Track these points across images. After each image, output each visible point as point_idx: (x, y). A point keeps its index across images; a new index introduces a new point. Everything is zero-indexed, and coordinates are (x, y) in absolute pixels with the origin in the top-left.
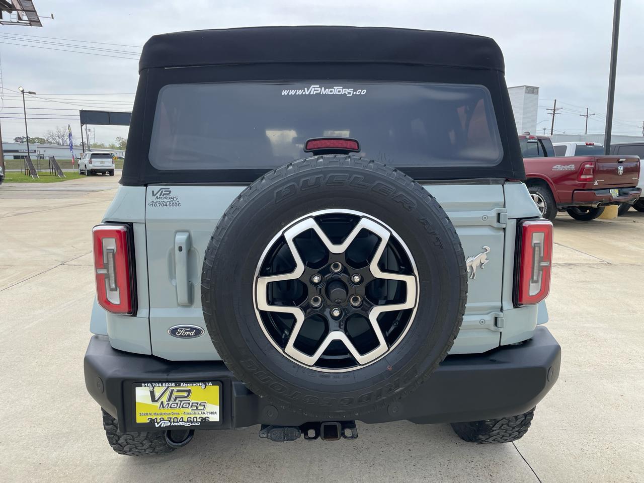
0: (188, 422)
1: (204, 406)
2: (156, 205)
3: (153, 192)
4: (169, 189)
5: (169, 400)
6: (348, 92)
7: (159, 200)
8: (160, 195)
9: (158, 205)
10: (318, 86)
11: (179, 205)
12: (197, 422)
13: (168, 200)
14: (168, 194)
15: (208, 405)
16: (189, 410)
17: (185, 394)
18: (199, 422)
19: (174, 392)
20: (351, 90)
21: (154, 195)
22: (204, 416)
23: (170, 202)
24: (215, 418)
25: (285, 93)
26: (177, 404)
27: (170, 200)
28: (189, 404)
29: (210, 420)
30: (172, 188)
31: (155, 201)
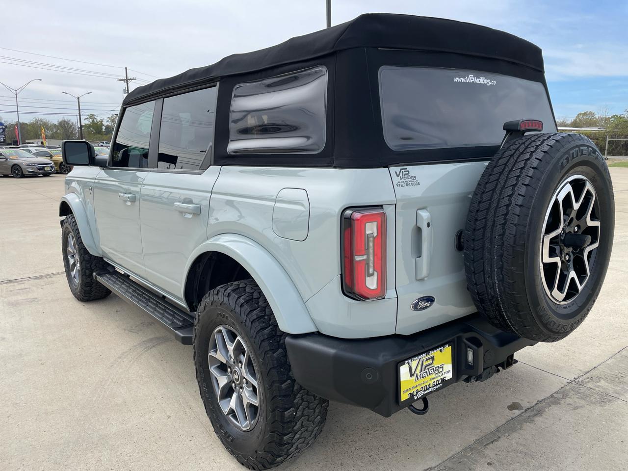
0: (433, 387)
1: (442, 367)
2: (402, 186)
3: (396, 172)
4: (406, 169)
5: (421, 371)
6: (487, 81)
7: (403, 180)
8: (403, 176)
9: (404, 185)
10: (473, 76)
11: (419, 184)
12: (439, 384)
13: (410, 180)
14: (407, 174)
15: (445, 366)
16: (433, 376)
17: (430, 361)
18: (440, 383)
19: (424, 361)
20: (488, 81)
21: (398, 176)
22: (442, 377)
23: (411, 181)
24: (449, 376)
25: (456, 80)
26: (426, 372)
27: (411, 180)
28: (433, 369)
29: (447, 379)
30: (409, 168)
31: (400, 181)
